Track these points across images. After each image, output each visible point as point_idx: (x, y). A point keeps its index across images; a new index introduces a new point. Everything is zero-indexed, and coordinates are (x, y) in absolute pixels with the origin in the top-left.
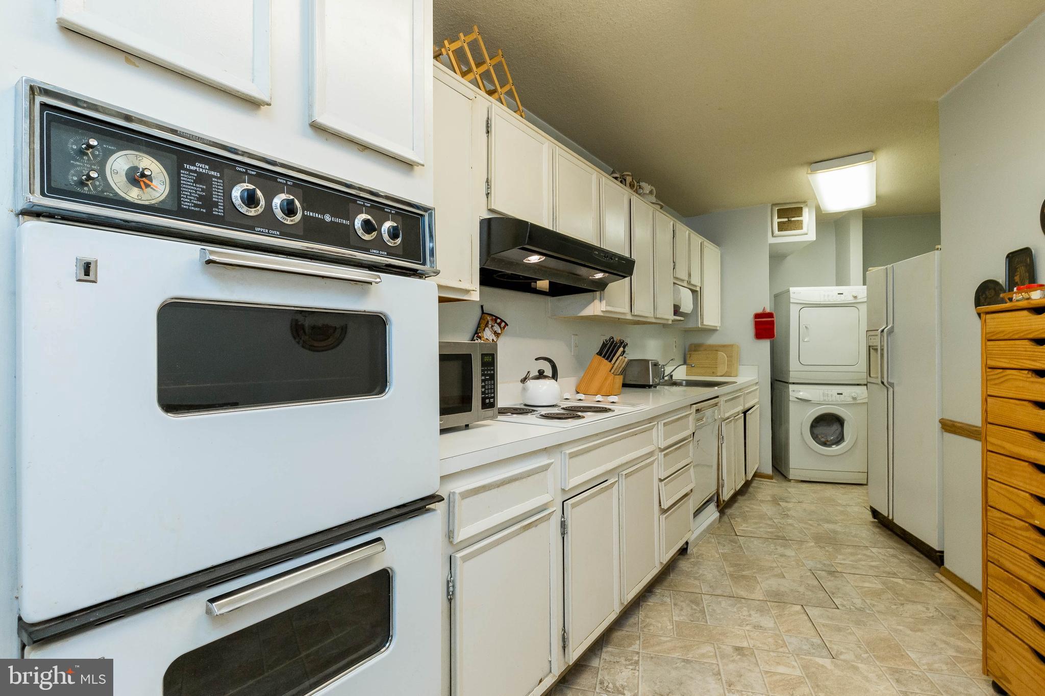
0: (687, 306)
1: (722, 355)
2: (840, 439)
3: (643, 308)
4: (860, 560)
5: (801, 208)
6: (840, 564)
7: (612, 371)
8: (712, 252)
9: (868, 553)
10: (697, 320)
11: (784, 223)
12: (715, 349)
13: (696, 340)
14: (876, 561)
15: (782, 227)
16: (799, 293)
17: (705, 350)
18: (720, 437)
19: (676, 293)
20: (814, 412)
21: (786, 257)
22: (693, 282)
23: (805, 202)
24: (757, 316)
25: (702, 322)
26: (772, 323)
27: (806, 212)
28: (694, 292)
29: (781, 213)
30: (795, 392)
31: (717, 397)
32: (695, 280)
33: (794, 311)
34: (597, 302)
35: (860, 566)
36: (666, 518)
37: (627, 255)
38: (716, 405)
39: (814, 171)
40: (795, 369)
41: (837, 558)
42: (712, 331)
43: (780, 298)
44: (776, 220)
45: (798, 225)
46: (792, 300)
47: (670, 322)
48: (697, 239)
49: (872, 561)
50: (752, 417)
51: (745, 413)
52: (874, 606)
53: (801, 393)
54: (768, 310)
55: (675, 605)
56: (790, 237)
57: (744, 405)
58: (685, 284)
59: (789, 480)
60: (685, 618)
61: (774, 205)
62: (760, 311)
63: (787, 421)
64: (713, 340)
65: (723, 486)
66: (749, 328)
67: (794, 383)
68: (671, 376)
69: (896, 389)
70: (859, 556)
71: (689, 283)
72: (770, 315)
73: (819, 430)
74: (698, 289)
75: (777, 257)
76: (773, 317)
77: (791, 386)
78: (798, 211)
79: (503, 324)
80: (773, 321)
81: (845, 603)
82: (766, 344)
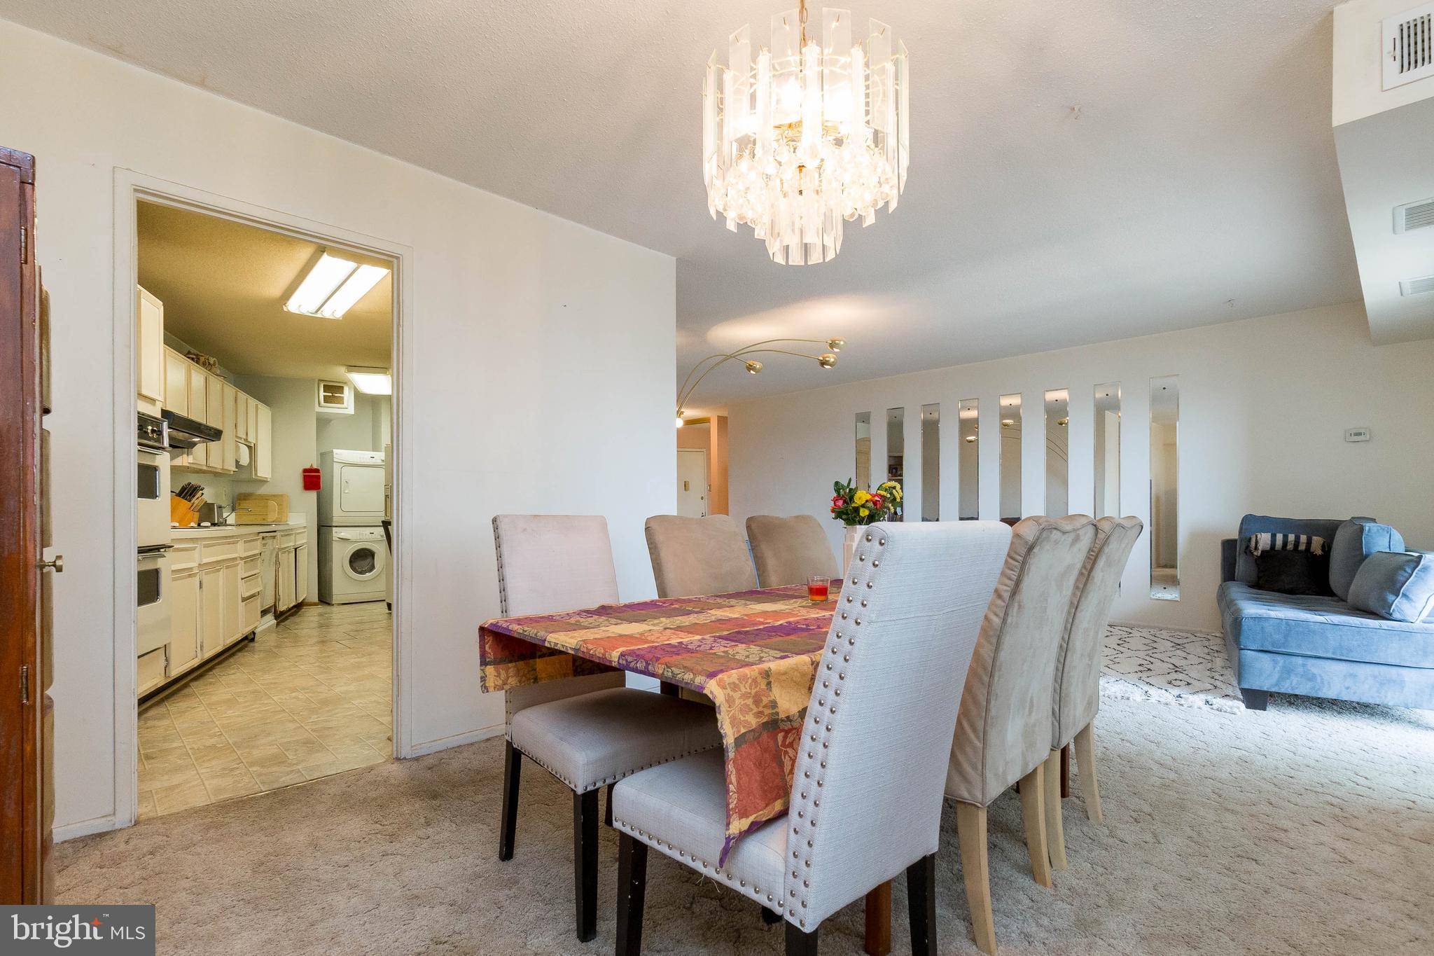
0: (245, 461)
1: (272, 503)
2: (372, 568)
3: (216, 463)
5: (342, 388)
7: (192, 508)
8: (265, 412)
10: (251, 473)
11: (329, 396)
12: (265, 498)
13: (245, 489)
15: (327, 399)
16: (341, 454)
17: (255, 499)
18: (277, 563)
19: (237, 448)
20: (352, 548)
21: (331, 421)
22: (249, 440)
23: (345, 383)
24: (305, 471)
25: (256, 474)
26: (319, 477)
27: (346, 390)
28: (249, 447)
29: (327, 388)
30: (337, 533)
31: (275, 531)
32: (252, 439)
33: (337, 468)
34: (185, 456)
36: (246, 605)
37: (205, 423)
38: (274, 537)
39: (349, 371)
40: (337, 514)
42: (263, 482)
43: (325, 456)
44: (322, 394)
45: (340, 400)
46: (335, 460)
47: (232, 473)
48: (253, 402)
50: (302, 556)
51: (296, 549)
53: (342, 534)
54: (315, 467)
56: (332, 409)
57: (295, 542)
58: (243, 441)
59: (333, 605)
61: (321, 380)
62: (308, 467)
63: (332, 561)
64: (263, 490)
65: (279, 601)
66: (298, 481)
67: (336, 526)
71: (246, 440)
72: (317, 471)
73: (356, 565)
74: (252, 445)
75: (323, 422)
76: (319, 472)
77: (334, 528)
78: (340, 389)
80: (319, 476)
82: (313, 495)
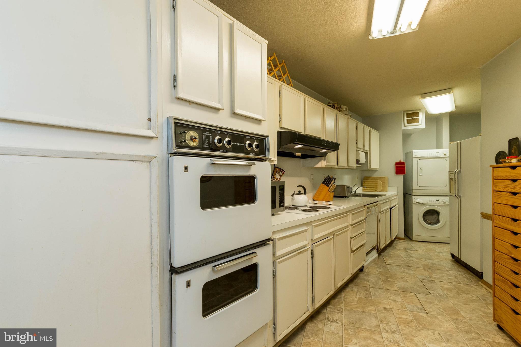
0: (363, 159)
1: (380, 182)
2: (438, 222)
3: (343, 162)
4: (444, 276)
5: (418, 113)
6: (434, 277)
7: (329, 191)
8: (375, 134)
9: (448, 273)
10: (368, 166)
11: (409, 120)
12: (377, 179)
13: (367, 174)
14: (451, 277)
15: (408, 122)
16: (417, 153)
17: (372, 179)
18: (379, 220)
19: (358, 154)
20: (425, 209)
21: (412, 135)
22: (365, 149)
23: (420, 110)
24: (397, 164)
25: (370, 167)
26: (404, 167)
27: (420, 114)
28: (366, 153)
29: (408, 115)
30: (416, 199)
31: (377, 202)
32: (367, 148)
33: (415, 161)
34: (323, 161)
35: (444, 279)
36: (354, 254)
37: (336, 141)
38: (377, 205)
39: (423, 97)
40: (415, 188)
41: (433, 275)
42: (375, 170)
43: (408, 155)
44: (406, 119)
45: (417, 121)
46: (414, 156)
47: (355, 168)
48: (367, 129)
49: (449, 277)
50: (395, 212)
51: (390, 209)
52: (448, 294)
53: (418, 200)
54: (402, 161)
55: (358, 291)
56: (413, 127)
57: (390, 206)
58: (362, 150)
59: (413, 241)
60: (363, 296)
61: (405, 111)
62: (398, 161)
63: (412, 214)
64: (375, 175)
65: (380, 242)
66: (392, 169)
67: (415, 195)
68: (355, 192)
69: (462, 199)
70: (443, 274)
71: (364, 149)
72: (403, 163)
73: (428, 217)
74: (368, 152)
75: (407, 136)
76: (405, 164)
77: (413, 197)
78: (417, 114)
79: (283, 172)
80: (404, 166)
81: (434, 293)
82: (401, 177)
